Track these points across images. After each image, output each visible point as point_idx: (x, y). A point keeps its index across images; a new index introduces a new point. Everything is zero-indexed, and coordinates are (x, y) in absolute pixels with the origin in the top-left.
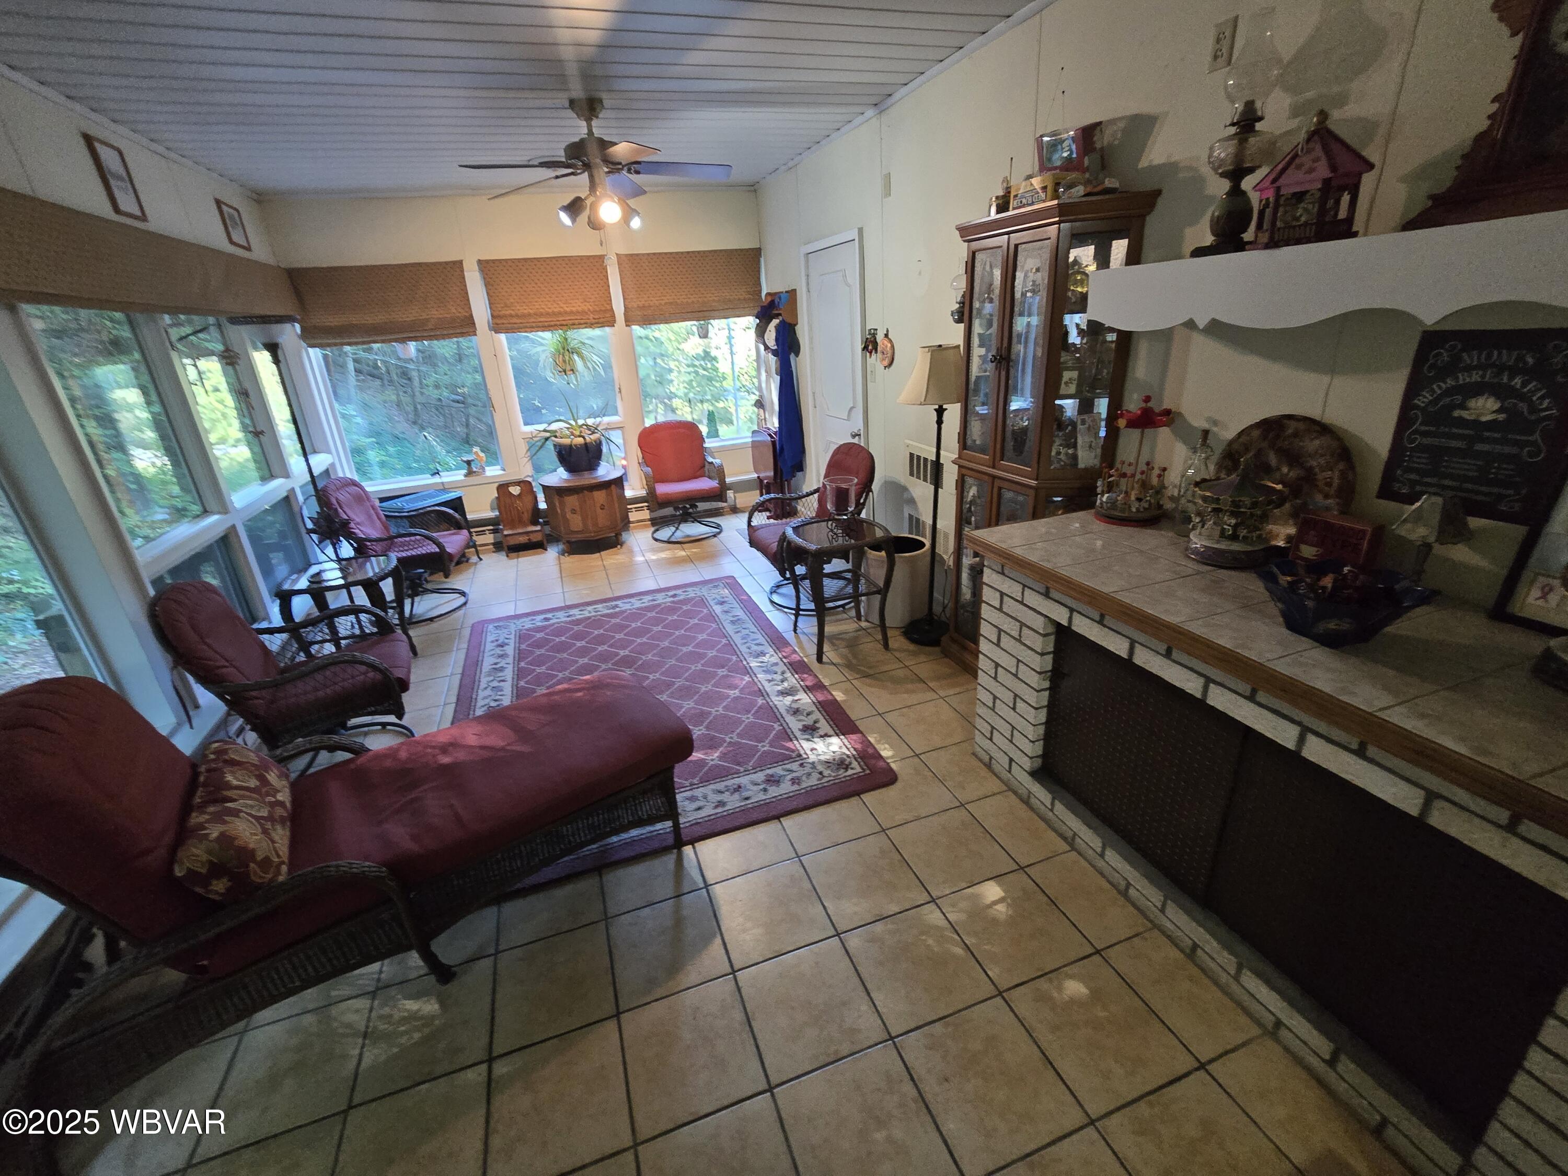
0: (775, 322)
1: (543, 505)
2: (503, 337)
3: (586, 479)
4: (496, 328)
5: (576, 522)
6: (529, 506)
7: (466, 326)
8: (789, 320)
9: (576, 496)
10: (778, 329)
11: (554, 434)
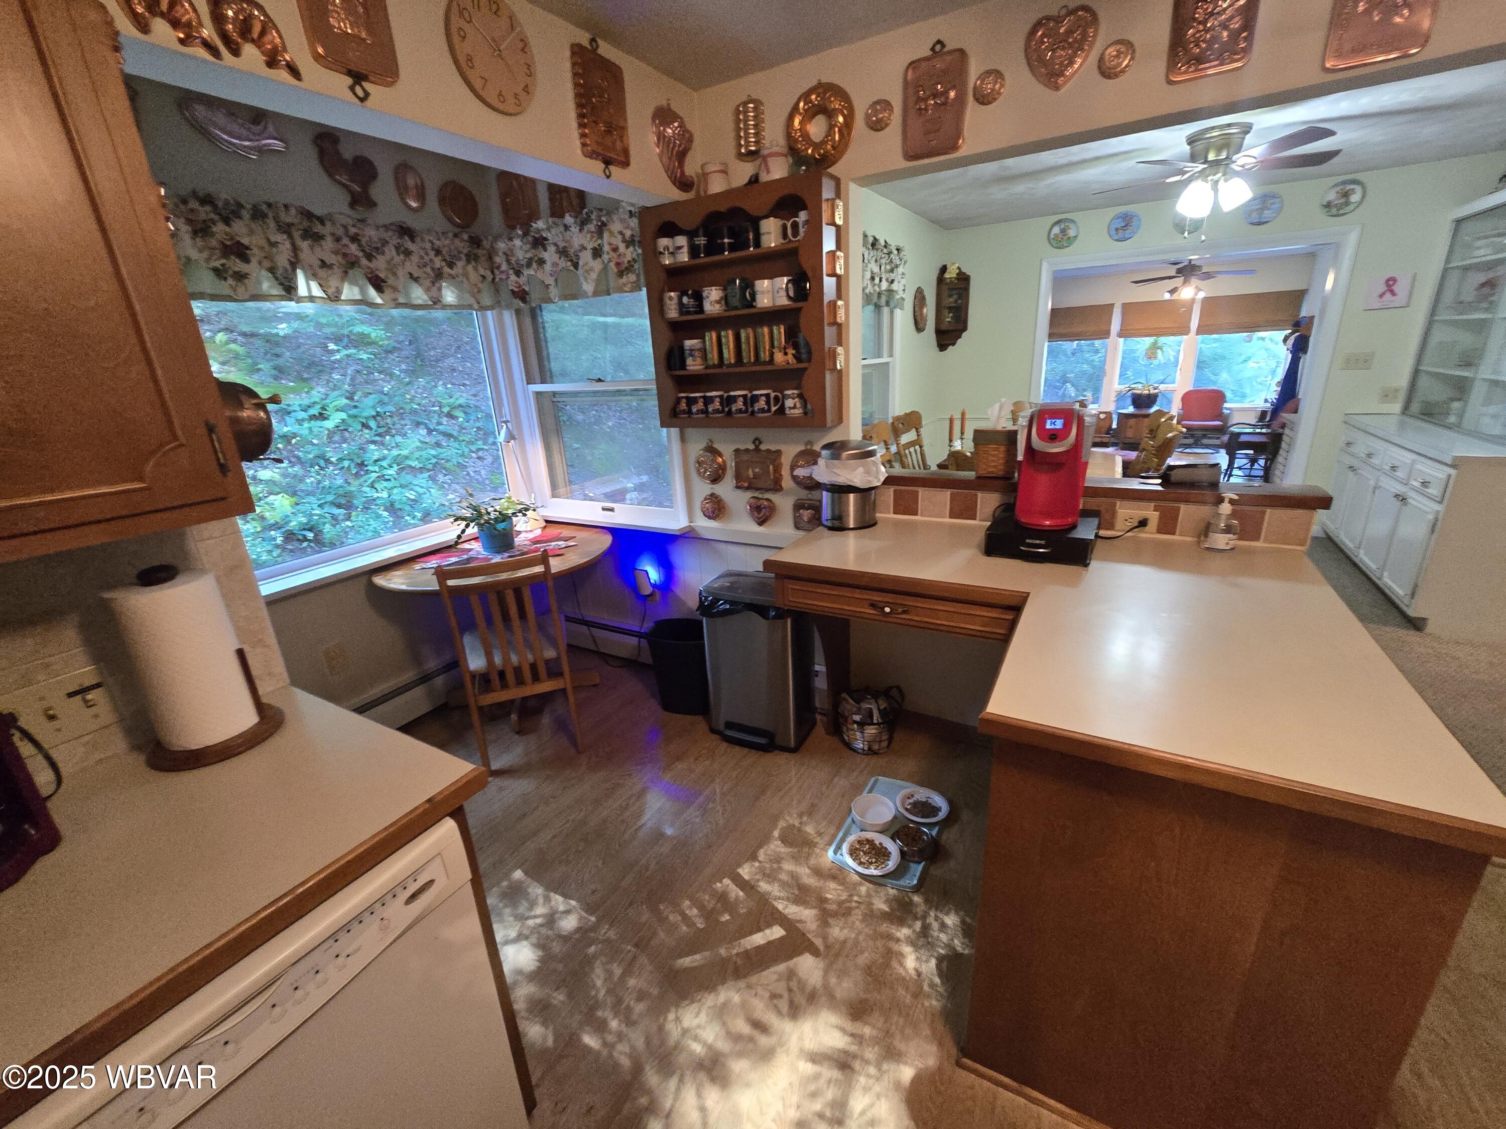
0: (1297, 334)
1: (1114, 426)
2: (1122, 340)
3: (1144, 412)
4: (1120, 335)
5: (1130, 433)
6: (1107, 425)
7: (1106, 334)
8: (1305, 333)
9: (1134, 420)
10: (1296, 340)
11: (1133, 389)
